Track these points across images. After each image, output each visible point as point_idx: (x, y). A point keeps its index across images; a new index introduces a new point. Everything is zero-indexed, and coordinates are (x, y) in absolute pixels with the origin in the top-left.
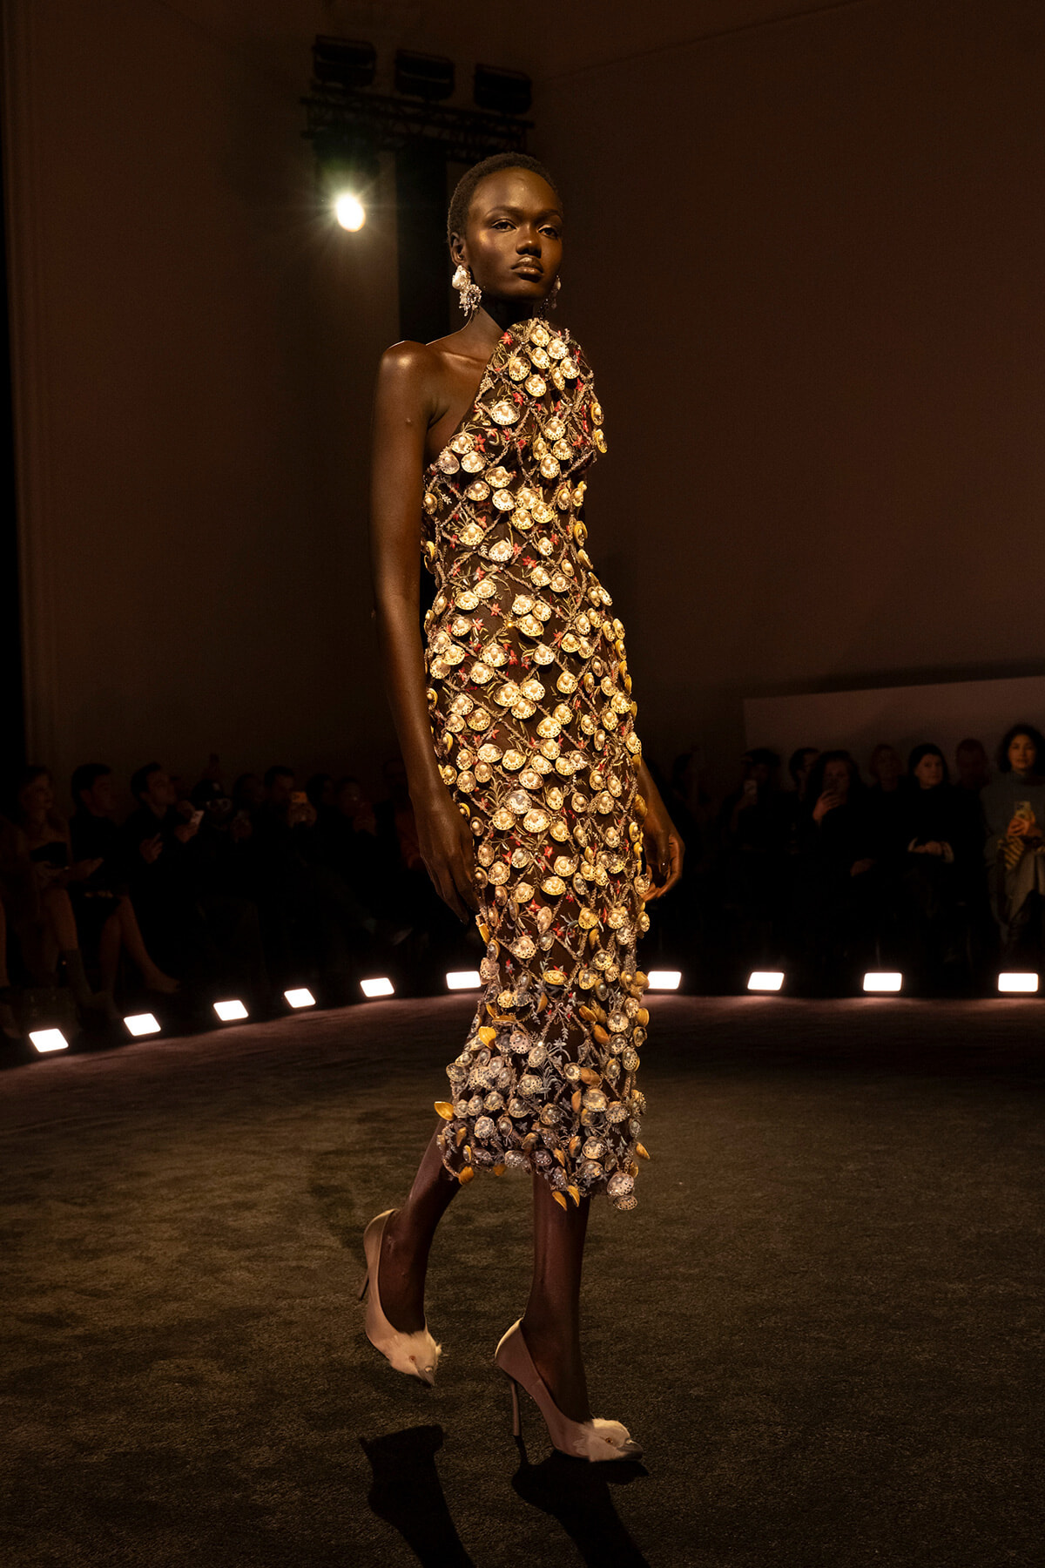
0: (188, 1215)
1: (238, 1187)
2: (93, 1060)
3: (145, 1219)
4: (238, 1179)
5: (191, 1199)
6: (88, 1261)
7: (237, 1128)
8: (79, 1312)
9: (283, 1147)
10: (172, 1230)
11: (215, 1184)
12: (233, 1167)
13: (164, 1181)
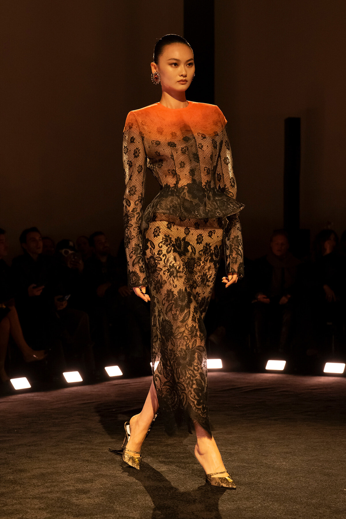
0: (49, 496)
1: (79, 480)
3: (24, 496)
4: (79, 476)
5: (51, 486)
7: (77, 446)
10: (40, 503)
11: (65, 478)
12: (75, 469)
13: (35, 475)
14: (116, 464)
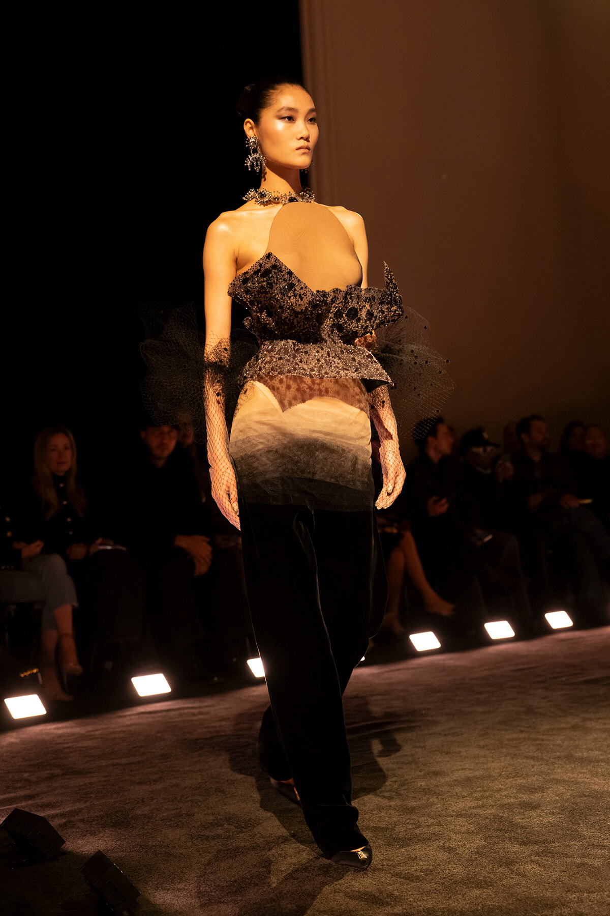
0: (481, 812)
1: (521, 789)
2: (386, 672)
3: (444, 813)
4: (521, 781)
5: (483, 797)
6: (399, 848)
7: (515, 736)
8: (396, 893)
9: (558, 754)
10: (469, 824)
11: (502, 785)
12: (516, 771)
13: (457, 780)
14: (577, 763)
